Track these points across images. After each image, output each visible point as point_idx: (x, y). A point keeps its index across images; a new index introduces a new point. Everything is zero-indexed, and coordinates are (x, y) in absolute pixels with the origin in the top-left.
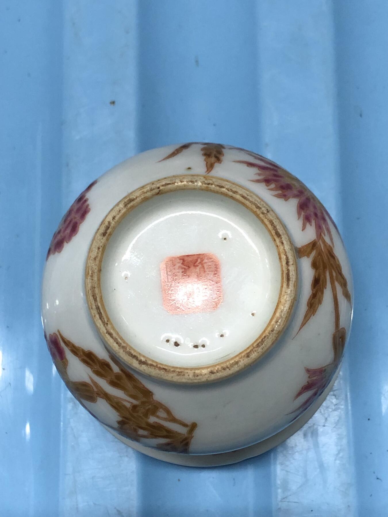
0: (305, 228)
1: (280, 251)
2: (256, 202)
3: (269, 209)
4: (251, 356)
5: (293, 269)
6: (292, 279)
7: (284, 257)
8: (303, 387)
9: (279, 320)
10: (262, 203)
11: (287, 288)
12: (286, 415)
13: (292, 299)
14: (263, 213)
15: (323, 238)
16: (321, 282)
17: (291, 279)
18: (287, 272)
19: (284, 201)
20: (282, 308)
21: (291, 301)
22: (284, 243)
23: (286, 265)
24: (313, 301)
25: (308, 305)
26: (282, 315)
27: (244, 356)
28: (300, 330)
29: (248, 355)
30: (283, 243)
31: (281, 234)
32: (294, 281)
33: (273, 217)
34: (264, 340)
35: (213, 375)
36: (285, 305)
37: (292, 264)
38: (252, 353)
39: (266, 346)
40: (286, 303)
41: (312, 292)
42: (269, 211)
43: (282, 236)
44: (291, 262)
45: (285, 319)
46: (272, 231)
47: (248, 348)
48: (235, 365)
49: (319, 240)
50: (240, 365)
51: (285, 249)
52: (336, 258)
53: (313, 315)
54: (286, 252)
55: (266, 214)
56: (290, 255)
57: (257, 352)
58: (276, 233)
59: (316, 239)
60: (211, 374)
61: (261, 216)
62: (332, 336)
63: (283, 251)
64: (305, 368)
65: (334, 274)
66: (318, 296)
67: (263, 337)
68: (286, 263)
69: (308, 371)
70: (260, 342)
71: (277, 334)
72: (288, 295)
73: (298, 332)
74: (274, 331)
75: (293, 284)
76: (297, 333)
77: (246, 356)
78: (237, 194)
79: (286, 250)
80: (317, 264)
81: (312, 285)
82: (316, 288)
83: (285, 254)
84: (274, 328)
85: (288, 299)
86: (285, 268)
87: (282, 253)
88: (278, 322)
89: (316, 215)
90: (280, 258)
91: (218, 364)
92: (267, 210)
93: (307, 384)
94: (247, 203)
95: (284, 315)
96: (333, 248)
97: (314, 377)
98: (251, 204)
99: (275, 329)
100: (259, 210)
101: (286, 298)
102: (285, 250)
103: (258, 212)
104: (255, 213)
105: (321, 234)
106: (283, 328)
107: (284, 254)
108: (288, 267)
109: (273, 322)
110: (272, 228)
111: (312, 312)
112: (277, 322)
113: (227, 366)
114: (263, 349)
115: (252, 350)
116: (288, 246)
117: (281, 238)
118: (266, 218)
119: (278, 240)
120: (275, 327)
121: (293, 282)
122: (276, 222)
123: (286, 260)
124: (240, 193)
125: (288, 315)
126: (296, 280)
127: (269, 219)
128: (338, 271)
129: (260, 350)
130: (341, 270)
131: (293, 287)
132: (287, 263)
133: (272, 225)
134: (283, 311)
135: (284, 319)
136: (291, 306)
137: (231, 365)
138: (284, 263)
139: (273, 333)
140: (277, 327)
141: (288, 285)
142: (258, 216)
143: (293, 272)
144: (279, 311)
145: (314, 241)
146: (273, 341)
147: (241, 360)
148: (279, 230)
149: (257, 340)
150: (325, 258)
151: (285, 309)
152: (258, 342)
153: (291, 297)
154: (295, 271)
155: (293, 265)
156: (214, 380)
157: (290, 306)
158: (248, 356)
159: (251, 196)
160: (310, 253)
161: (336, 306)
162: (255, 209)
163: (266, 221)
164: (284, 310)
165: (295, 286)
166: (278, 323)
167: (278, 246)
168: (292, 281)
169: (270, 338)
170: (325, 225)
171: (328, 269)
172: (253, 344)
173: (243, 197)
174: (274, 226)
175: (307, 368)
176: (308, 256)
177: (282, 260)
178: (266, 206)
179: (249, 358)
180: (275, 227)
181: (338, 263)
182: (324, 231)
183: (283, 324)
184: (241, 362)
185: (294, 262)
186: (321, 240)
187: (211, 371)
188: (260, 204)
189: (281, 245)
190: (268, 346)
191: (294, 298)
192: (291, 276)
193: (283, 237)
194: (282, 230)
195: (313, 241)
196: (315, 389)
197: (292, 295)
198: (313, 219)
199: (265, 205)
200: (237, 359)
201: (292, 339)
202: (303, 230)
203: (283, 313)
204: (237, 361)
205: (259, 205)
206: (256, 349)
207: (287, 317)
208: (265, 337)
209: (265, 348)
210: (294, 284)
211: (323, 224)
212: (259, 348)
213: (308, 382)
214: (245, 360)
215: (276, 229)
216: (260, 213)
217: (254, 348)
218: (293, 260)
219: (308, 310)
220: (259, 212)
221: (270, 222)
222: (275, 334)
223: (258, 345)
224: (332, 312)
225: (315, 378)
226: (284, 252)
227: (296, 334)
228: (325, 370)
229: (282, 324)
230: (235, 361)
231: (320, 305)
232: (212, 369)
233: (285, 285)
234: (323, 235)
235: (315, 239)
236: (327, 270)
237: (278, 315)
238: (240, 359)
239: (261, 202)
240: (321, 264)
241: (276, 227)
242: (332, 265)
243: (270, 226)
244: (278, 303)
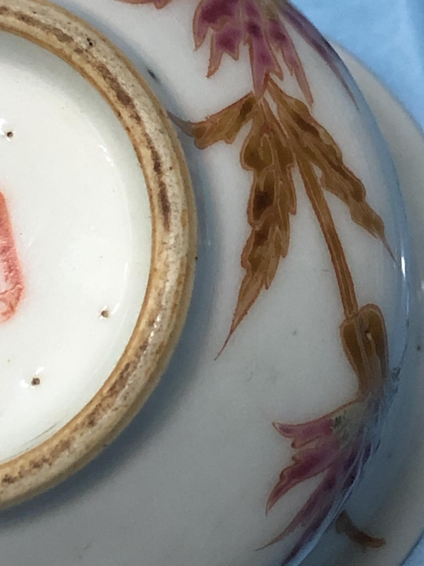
0: (216, 69)
1: (136, 140)
2: (58, 26)
3: (93, 37)
4: (100, 422)
5: (174, 179)
6: (176, 207)
7: (146, 153)
8: (282, 473)
9: (156, 318)
10: (74, 24)
11: (165, 231)
12: (257, 550)
13: (182, 259)
14: (79, 51)
15: (275, 85)
16: (276, 200)
17: (172, 208)
18: (159, 189)
19: (155, 12)
20: (161, 286)
21: (182, 265)
22: (142, 119)
23: (155, 173)
24: (258, 251)
25: (243, 264)
26: (163, 303)
27: (83, 424)
28: (231, 332)
29: (92, 418)
30: (138, 119)
31: (130, 95)
32: (180, 210)
33: (105, 57)
34: (125, 375)
35: (12, 486)
36: (166, 276)
37: (171, 168)
38: (101, 412)
39: (134, 389)
40: (168, 271)
41: (251, 229)
42: (93, 42)
43: (136, 102)
44: (166, 162)
45: (173, 312)
46: (109, 92)
47: (91, 402)
48: (62, 450)
49: (263, 92)
50: (75, 449)
51: (148, 131)
52: (321, 131)
53: (264, 286)
54: (151, 140)
55: (86, 51)
56: (161, 146)
57: (113, 408)
58: (118, 96)
59: (254, 92)
60: (5, 484)
61: (76, 57)
62: (338, 330)
63: (143, 138)
64: (274, 424)
65: (318, 172)
66: (272, 237)
67: (123, 367)
68: (153, 167)
69: (286, 430)
70: (116, 383)
71: (157, 352)
72: (170, 248)
73: (229, 337)
74: (149, 348)
75: (179, 219)
76: (226, 342)
77: (87, 423)
78: (8, 14)
79: (151, 135)
80: (261, 154)
81: (248, 212)
82: (263, 217)
83: (150, 146)
84: (147, 339)
85: (171, 259)
86: (154, 183)
87: (142, 144)
88: (154, 321)
89: (254, 29)
90: (140, 158)
91: (21, 457)
92: (88, 40)
93: (293, 463)
94: (36, 31)
95: (167, 302)
96: (308, 106)
97: (310, 442)
98: (47, 33)
99: (150, 340)
100: (67, 44)
101: (167, 258)
102: (146, 135)
103: (66, 50)
104: (59, 53)
105: (267, 75)
106: (171, 336)
107: (147, 147)
108: (159, 178)
109: (143, 325)
110: (107, 85)
111: (260, 281)
112: (151, 323)
113: (44, 456)
114: (128, 399)
115: (100, 405)
116: (153, 124)
117: (133, 107)
118: (89, 62)
119: (125, 114)
120: (149, 335)
121: (179, 215)
122: (114, 67)
123: (153, 159)
124: (14, 10)
125: (179, 300)
126: (185, 208)
127: (97, 65)
128: (330, 163)
129: (118, 401)
130: (339, 160)
131: (181, 229)
132: (157, 167)
133: (105, 77)
134: (162, 291)
135: (169, 312)
136: (184, 275)
137: (53, 451)
138: (150, 169)
139: (145, 352)
140: (154, 336)
141: (167, 224)
142: (68, 59)
143: (176, 187)
144: (154, 293)
145: (246, 99)
146: (150, 373)
147: (77, 435)
148: (124, 88)
149: (110, 378)
150: (286, 134)
151: (168, 284)
152: (113, 381)
153: (179, 253)
154: (182, 183)
155: (173, 171)
156: (18, 498)
157: (179, 277)
158: (92, 423)
159: (43, 13)
160: (237, 128)
161: (335, 254)
162: (59, 45)
163: (88, 68)
164: (164, 290)
165: (187, 223)
166: (155, 326)
167: (130, 127)
168: (177, 211)
169: (141, 367)
170: (283, 52)
171: (296, 164)
172: (101, 390)
173: (23, 18)
174: (110, 78)
175: (279, 424)
176: (229, 138)
177: (144, 162)
178: (86, 32)
179: (95, 428)
180: (113, 82)
181: (326, 142)
182: (280, 67)
183: (169, 325)
184: (77, 441)
185: (174, 163)
186: (270, 91)
187: (6, 476)
188: (69, 30)
189: (136, 125)
190: (138, 390)
191: (187, 255)
192: (170, 200)
193: (138, 103)
194: (133, 86)
195: (241, 100)
196: (323, 471)
197: (181, 247)
198: (242, 43)
199: (81, 29)
200: (65, 436)
201: (215, 360)
202: (210, 74)
203: (164, 297)
204: (66, 439)
205: (65, 31)
206: (110, 400)
207: (175, 305)
208: (128, 366)
209: (133, 396)
210: (182, 219)
211: (277, 50)
212: (116, 397)
213: (294, 458)
214: (85, 435)
215: (118, 84)
216: (72, 50)
217: (103, 399)
218: (172, 158)
219: (246, 277)
220: (68, 50)
221: (101, 71)
222: (152, 353)
223: (114, 390)
224: (327, 270)
225: (312, 446)
226: (146, 141)
227: (223, 343)
228: (338, 420)
229: (165, 327)
230: (61, 441)
231: (281, 258)
232: (8, 470)
233: (160, 227)
234: (274, 77)
235: (251, 93)
236: (293, 166)
237: (151, 303)
238: (74, 434)
239: (69, 23)
240: (274, 153)
241: (116, 79)
242: (307, 150)
243: (101, 81)
244: (150, 275)
